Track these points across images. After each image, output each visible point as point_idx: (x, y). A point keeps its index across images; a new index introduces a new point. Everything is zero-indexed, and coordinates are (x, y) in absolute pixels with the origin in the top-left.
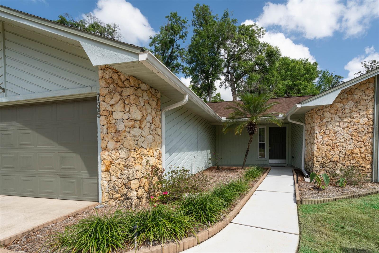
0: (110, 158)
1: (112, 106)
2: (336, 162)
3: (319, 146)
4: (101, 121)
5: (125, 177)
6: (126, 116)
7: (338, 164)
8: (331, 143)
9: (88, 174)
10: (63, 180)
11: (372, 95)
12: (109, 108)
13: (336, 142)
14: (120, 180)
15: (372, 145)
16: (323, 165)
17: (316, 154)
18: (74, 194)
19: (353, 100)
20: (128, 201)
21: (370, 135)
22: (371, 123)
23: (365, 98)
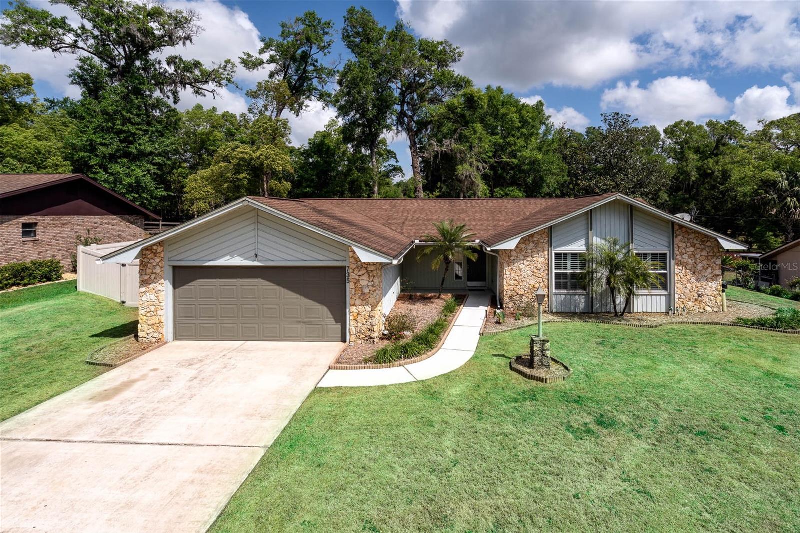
0: (357, 311)
1: (360, 276)
2: (522, 296)
3: (508, 282)
4: (350, 286)
5: (369, 324)
6: (370, 284)
7: (524, 297)
8: (517, 278)
9: (334, 322)
10: (308, 326)
11: (547, 239)
12: (358, 278)
13: (521, 277)
14: (366, 326)
15: (548, 280)
16: (511, 298)
17: (505, 288)
18: (319, 337)
19: (533, 242)
20: (372, 340)
21: (547, 272)
22: (547, 262)
23: (542, 241)
